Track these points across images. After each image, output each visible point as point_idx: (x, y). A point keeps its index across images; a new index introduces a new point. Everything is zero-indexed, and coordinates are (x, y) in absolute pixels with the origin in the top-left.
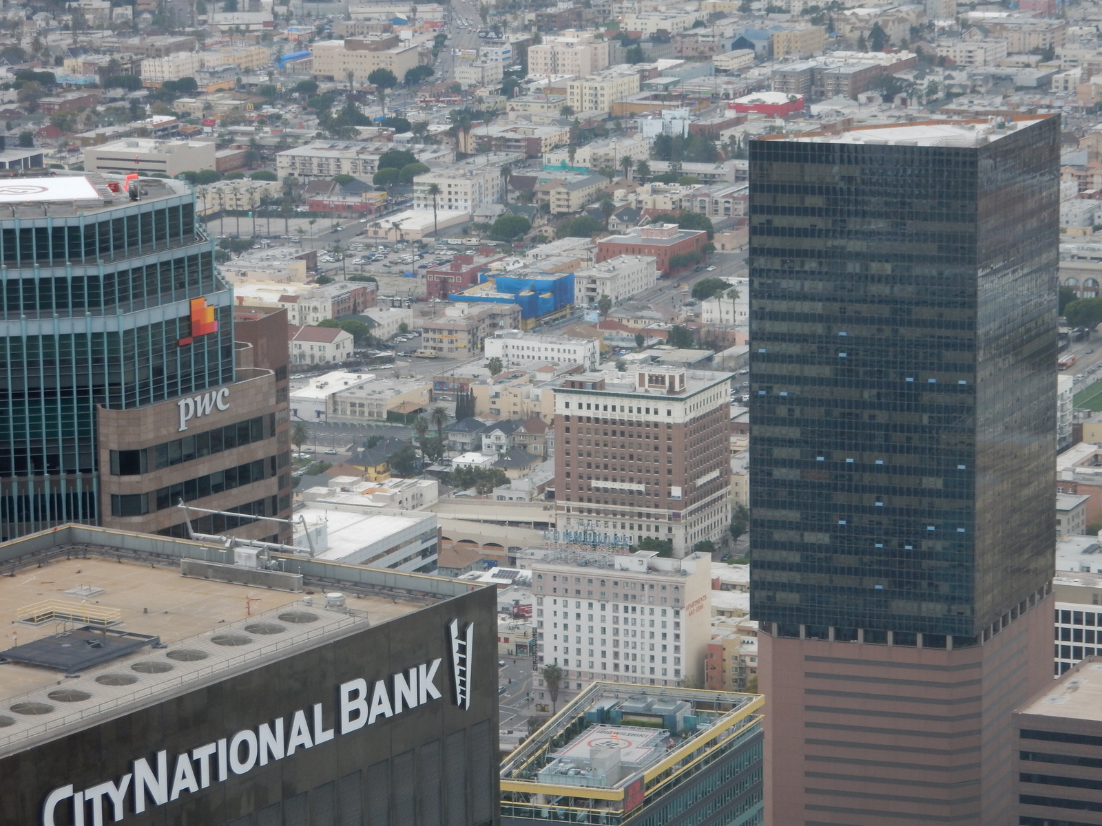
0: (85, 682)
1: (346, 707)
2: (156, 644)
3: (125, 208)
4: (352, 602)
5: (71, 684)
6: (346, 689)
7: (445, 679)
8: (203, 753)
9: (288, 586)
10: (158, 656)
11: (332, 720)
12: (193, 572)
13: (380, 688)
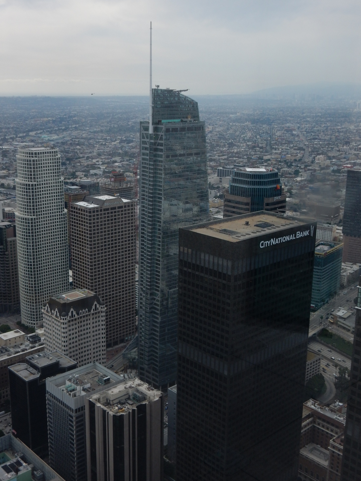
0: (265, 229)
1: (297, 235)
2: (274, 225)
3: (269, 173)
4: (299, 222)
5: (263, 229)
6: (297, 233)
7: (310, 233)
8: (279, 239)
9: (290, 220)
10: (274, 227)
11: (295, 236)
12: (278, 217)
13: (302, 233)
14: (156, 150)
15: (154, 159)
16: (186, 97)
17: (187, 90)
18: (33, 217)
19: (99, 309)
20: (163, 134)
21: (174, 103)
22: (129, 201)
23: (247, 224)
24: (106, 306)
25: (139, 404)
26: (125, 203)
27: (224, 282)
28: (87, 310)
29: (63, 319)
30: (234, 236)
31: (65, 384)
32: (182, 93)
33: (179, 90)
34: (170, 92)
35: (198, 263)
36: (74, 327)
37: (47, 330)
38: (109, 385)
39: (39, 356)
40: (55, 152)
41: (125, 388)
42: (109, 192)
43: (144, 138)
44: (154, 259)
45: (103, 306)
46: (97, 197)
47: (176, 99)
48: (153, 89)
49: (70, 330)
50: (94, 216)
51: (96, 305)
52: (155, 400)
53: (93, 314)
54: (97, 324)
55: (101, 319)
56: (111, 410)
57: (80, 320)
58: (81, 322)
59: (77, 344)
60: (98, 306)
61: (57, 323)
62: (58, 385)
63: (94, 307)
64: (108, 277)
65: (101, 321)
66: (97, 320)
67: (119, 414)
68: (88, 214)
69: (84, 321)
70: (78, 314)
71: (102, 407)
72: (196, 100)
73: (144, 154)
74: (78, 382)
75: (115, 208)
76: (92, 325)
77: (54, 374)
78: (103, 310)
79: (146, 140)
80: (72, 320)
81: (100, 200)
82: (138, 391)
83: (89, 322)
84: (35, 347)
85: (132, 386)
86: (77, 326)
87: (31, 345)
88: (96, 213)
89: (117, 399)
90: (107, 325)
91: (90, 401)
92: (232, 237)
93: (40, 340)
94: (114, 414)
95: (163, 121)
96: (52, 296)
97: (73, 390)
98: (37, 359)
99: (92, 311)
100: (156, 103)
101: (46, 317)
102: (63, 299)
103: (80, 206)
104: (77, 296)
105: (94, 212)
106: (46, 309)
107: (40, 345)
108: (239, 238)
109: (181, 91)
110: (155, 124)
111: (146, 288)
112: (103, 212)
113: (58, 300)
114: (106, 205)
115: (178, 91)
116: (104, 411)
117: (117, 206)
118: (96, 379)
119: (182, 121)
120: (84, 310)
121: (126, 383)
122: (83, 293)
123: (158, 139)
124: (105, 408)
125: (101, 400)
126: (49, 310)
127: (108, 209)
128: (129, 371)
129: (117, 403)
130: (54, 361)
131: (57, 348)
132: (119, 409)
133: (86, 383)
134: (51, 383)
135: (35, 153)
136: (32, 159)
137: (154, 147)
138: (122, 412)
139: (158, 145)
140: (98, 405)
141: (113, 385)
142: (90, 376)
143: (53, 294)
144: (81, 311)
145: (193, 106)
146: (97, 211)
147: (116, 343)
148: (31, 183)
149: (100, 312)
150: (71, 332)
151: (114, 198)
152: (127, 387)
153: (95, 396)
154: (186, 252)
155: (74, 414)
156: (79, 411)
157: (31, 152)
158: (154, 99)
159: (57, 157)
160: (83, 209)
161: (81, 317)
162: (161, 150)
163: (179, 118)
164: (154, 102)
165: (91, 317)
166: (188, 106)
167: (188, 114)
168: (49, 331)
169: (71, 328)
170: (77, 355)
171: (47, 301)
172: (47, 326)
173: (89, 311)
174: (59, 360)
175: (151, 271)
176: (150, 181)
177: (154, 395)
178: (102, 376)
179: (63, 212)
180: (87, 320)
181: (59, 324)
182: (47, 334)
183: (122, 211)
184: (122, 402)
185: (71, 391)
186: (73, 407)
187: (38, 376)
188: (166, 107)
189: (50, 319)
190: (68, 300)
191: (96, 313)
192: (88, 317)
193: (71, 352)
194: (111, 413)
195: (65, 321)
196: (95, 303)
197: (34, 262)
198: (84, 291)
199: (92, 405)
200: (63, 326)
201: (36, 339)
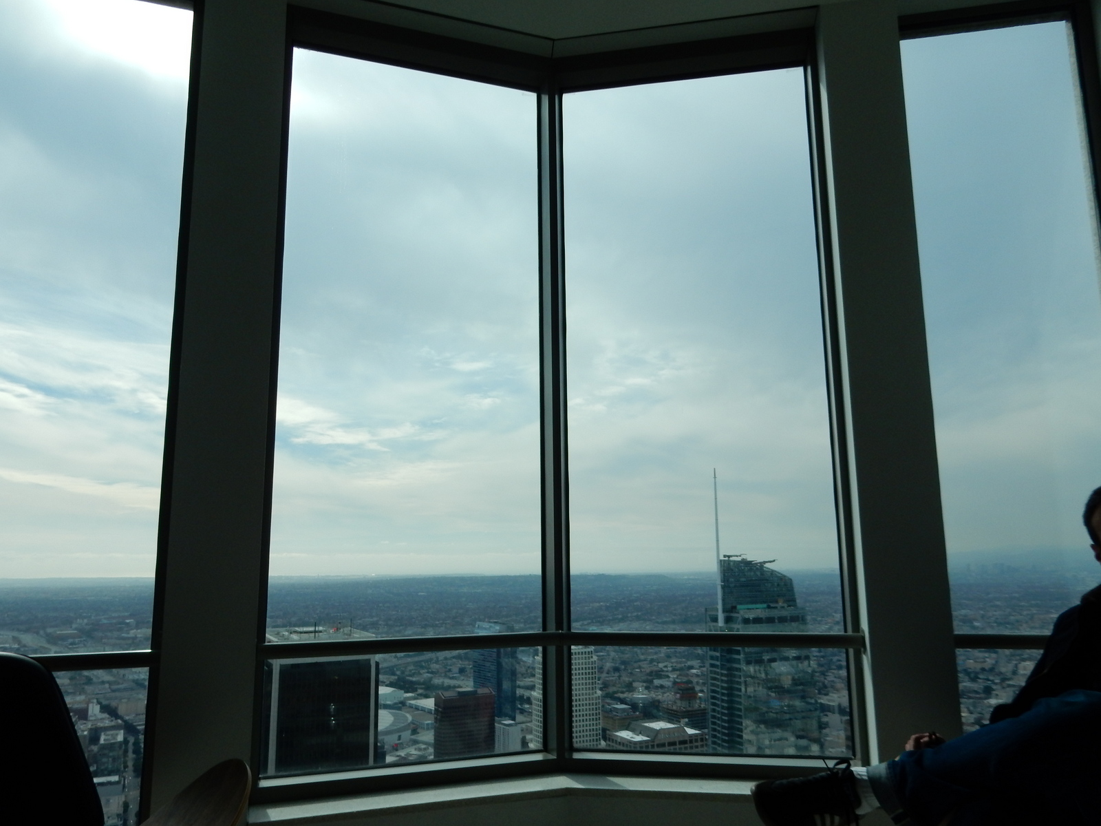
14: (730, 651)
15: (728, 665)
16: (773, 572)
17: (774, 561)
20: (739, 627)
21: (756, 580)
22: (697, 732)
26: (691, 736)
32: (767, 565)
33: (762, 561)
34: (748, 564)
40: (589, 652)
42: (672, 716)
46: (647, 724)
47: (758, 573)
48: (721, 561)
72: (790, 577)
73: (712, 658)
75: (674, 744)
81: (652, 729)
95: (739, 607)
100: (728, 581)
103: (622, 738)
109: (765, 562)
110: (727, 612)
114: (662, 738)
115: (760, 563)
117: (677, 740)
119: (769, 607)
127: (663, 745)
145: (786, 585)
146: (647, 748)
151: (673, 726)
158: (724, 575)
159: (591, 660)
160: (626, 742)
162: (737, 652)
163: (764, 602)
164: (725, 579)
166: (778, 585)
167: (778, 596)
176: (723, 701)
188: (742, 586)
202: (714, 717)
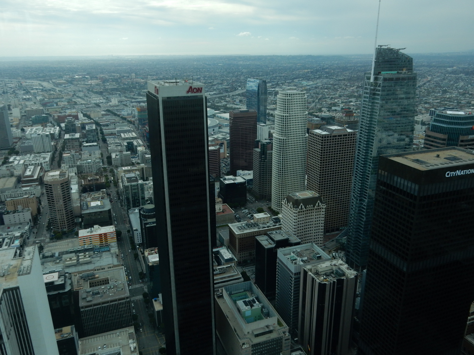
0: (453, 162)
2: (462, 159)
3: (467, 115)
8: (465, 171)
10: (462, 161)
12: (467, 153)
14: (374, 94)
15: (373, 101)
16: (403, 55)
17: (405, 48)
18: (285, 138)
19: (321, 206)
20: (381, 82)
21: (393, 59)
22: (353, 131)
23: (438, 156)
24: (326, 204)
25: (339, 278)
26: (349, 133)
27: (411, 200)
28: (312, 205)
29: (295, 210)
30: (424, 166)
31: (290, 254)
32: (401, 51)
33: (398, 48)
34: (391, 50)
35: (392, 184)
36: (302, 216)
37: (284, 216)
38: (320, 260)
39: (276, 232)
40: (303, 93)
41: (331, 265)
42: (340, 123)
43: (367, 85)
44: (365, 175)
45: (324, 205)
46: (329, 127)
47: (395, 55)
48: (377, 48)
49: (299, 218)
50: (325, 140)
51: (319, 203)
52: (351, 277)
53: (316, 209)
54: (319, 216)
55: (322, 213)
56: (318, 279)
57: (306, 212)
58: (307, 213)
59: (303, 228)
60: (320, 204)
61: (291, 212)
62: (285, 255)
63: (317, 204)
64: (331, 184)
65: (321, 214)
66: (319, 213)
67: (323, 283)
68: (321, 139)
69: (309, 213)
70: (306, 208)
71: (312, 275)
72: (412, 57)
73: (365, 97)
74: (299, 255)
75: (341, 136)
76: (314, 217)
77: (285, 246)
78: (324, 207)
79: (367, 87)
80: (301, 212)
81: (331, 129)
82: (339, 269)
83: (313, 214)
84: (276, 226)
85: (336, 264)
86: (304, 216)
87: (273, 224)
88: (326, 139)
89: (324, 271)
90: (325, 218)
91: (304, 270)
92: (422, 166)
93: (280, 221)
94: (320, 282)
95: (382, 73)
96: (289, 194)
97: (295, 260)
98: (275, 234)
99: (316, 207)
101: (284, 207)
102: (296, 196)
103: (316, 132)
104: (307, 195)
105: (325, 137)
106: (285, 201)
107: (279, 225)
108: (428, 167)
109: (400, 49)
110: (376, 75)
111: (357, 196)
112: (332, 138)
113: (292, 196)
114: (335, 133)
115: (397, 50)
116: (313, 279)
117: (342, 134)
118: (312, 255)
119: (398, 73)
120: (310, 206)
121: (332, 262)
122: (311, 194)
123: (377, 86)
124: (314, 277)
125: (313, 270)
126: (286, 203)
127: (336, 136)
128: (339, 251)
129: (323, 274)
130: (285, 238)
131: (289, 229)
132: (324, 279)
133: (304, 257)
134: (281, 253)
135: (290, 94)
136: (287, 98)
137: (374, 92)
138: (326, 281)
139: (376, 91)
140: (310, 273)
141: (323, 261)
142: (308, 252)
143: (290, 192)
144: (308, 206)
145: (409, 61)
146: (328, 137)
147: (333, 231)
148: (285, 115)
149: (322, 208)
150: (300, 220)
151: (341, 128)
152: (332, 264)
153: (309, 267)
154: (383, 174)
155: (293, 276)
156: (297, 275)
157: (287, 93)
158: (377, 56)
159: (304, 97)
160: (318, 135)
161: (307, 210)
162: (378, 95)
163: (396, 70)
164: (377, 58)
165: (315, 211)
166: (405, 61)
167: (404, 67)
168: (285, 217)
169: (300, 217)
170: (302, 235)
171: (286, 196)
172: (284, 213)
173: (314, 207)
174: (288, 237)
175: (361, 183)
176: (367, 117)
177: (351, 273)
178: (316, 254)
179: (305, 136)
180: (311, 213)
181: (292, 213)
182: (284, 219)
183: (346, 138)
184: (327, 274)
185: (293, 260)
186: (293, 271)
187: (274, 246)
188: (385, 62)
189: (287, 209)
190: (299, 197)
191: (318, 209)
192: (313, 211)
193: (298, 233)
194: (317, 280)
195: (296, 212)
196: (319, 201)
197: (282, 168)
198: (312, 192)
199: (305, 273)
200: (294, 214)
201: (277, 221)
202: (362, 125)
